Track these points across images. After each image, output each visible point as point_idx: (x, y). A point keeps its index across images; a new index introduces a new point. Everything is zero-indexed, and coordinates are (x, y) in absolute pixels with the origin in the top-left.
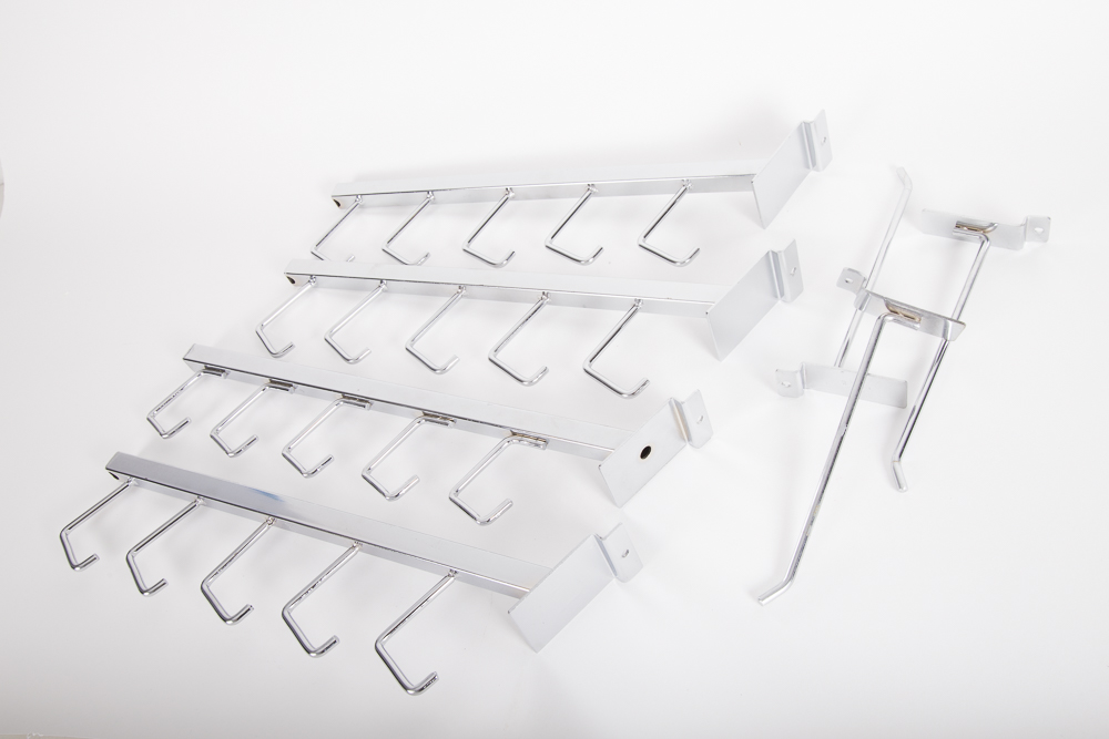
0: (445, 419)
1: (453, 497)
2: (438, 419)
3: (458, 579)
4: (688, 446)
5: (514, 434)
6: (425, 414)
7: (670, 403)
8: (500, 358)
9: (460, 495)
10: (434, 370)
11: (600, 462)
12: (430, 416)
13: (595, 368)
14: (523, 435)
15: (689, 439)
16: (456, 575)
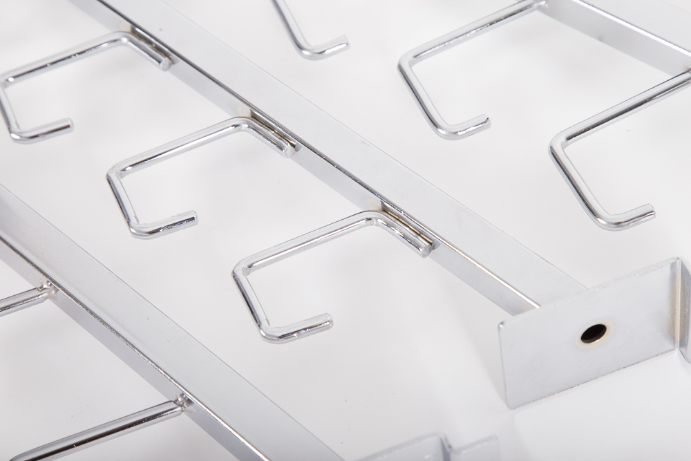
0: (283, 137)
1: (240, 274)
2: (270, 133)
3: (190, 414)
4: (676, 353)
5: (385, 210)
6: (254, 117)
7: (673, 266)
8: (418, 73)
9: (253, 275)
10: (300, 47)
11: (505, 315)
12: (258, 121)
13: (573, 153)
14: (398, 219)
15: (683, 343)
16: (190, 408)
